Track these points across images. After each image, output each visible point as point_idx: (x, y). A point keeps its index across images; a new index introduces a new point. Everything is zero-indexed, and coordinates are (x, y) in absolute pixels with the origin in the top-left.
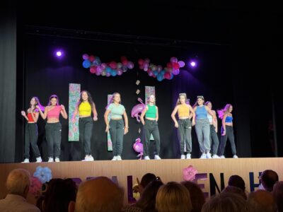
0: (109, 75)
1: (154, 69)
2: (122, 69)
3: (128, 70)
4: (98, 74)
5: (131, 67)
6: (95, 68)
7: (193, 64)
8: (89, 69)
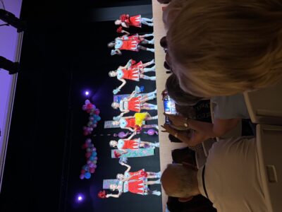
2: (91, 148)
3: (92, 143)
4: (95, 166)
6: (90, 169)
7: (87, 93)
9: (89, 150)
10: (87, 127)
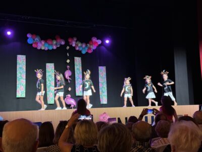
0: (46, 49)
1: (80, 45)
2: (56, 44)
4: (39, 48)
5: (63, 43)
6: (37, 43)
7: (107, 42)
8: (32, 44)
9: (54, 42)
10: (76, 41)
